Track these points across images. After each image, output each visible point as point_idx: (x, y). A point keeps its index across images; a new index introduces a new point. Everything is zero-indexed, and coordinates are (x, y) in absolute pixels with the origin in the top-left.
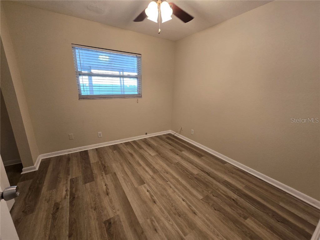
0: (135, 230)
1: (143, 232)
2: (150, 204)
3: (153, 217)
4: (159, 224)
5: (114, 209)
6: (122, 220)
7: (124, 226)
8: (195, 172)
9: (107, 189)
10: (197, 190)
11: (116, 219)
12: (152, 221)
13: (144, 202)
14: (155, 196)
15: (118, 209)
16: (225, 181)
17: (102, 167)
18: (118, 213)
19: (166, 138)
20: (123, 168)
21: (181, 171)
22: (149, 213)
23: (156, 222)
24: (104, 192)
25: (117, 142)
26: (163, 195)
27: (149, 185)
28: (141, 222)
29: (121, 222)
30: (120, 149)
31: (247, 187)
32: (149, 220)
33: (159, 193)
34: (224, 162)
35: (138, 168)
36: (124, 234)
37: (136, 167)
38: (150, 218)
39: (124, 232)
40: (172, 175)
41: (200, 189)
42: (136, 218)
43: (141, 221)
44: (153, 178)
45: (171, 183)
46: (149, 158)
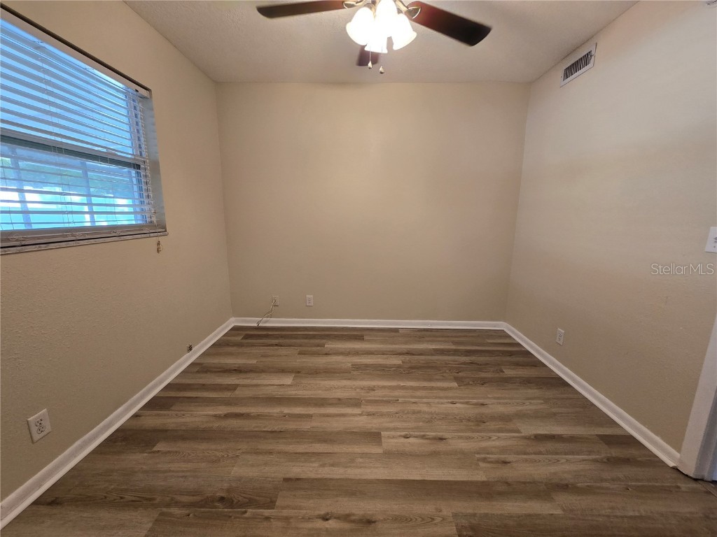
0: (501, 494)
1: (507, 483)
2: (441, 447)
3: (477, 456)
4: (492, 453)
5: (433, 519)
6: (470, 511)
7: (486, 512)
8: (396, 361)
9: (346, 518)
10: (438, 380)
11: (464, 522)
12: (484, 460)
13: (434, 454)
14: (427, 432)
15: (436, 509)
16: (436, 350)
17: (216, 507)
18: (446, 512)
19: (243, 339)
20: (286, 453)
21: (378, 372)
22: (464, 458)
23: (488, 456)
24: (352, 530)
25: (119, 418)
26: (429, 421)
27: (388, 429)
28: (484, 479)
29: (474, 515)
30: (166, 431)
31: (454, 343)
32: (482, 465)
33: (421, 423)
34: (396, 330)
35: (314, 424)
36: (507, 516)
37: (306, 426)
38: (478, 460)
39: (501, 515)
40: (384, 387)
41: (438, 377)
42: (472, 482)
43: (480, 477)
44: (369, 414)
45: (404, 397)
46: (290, 393)
